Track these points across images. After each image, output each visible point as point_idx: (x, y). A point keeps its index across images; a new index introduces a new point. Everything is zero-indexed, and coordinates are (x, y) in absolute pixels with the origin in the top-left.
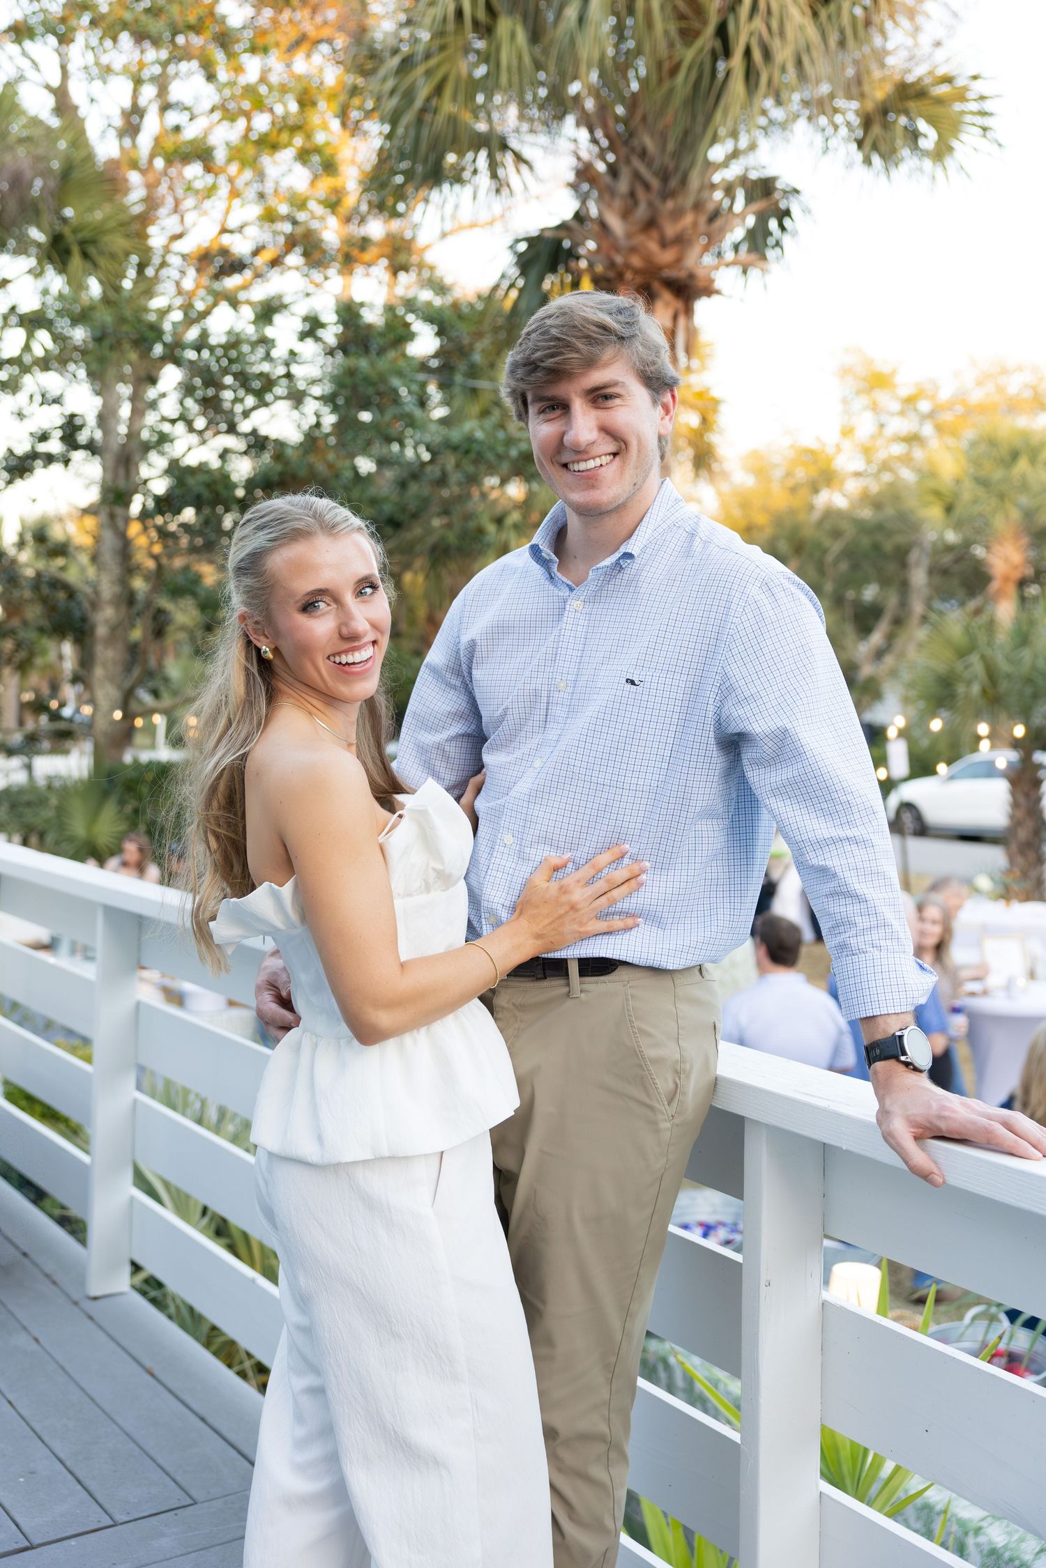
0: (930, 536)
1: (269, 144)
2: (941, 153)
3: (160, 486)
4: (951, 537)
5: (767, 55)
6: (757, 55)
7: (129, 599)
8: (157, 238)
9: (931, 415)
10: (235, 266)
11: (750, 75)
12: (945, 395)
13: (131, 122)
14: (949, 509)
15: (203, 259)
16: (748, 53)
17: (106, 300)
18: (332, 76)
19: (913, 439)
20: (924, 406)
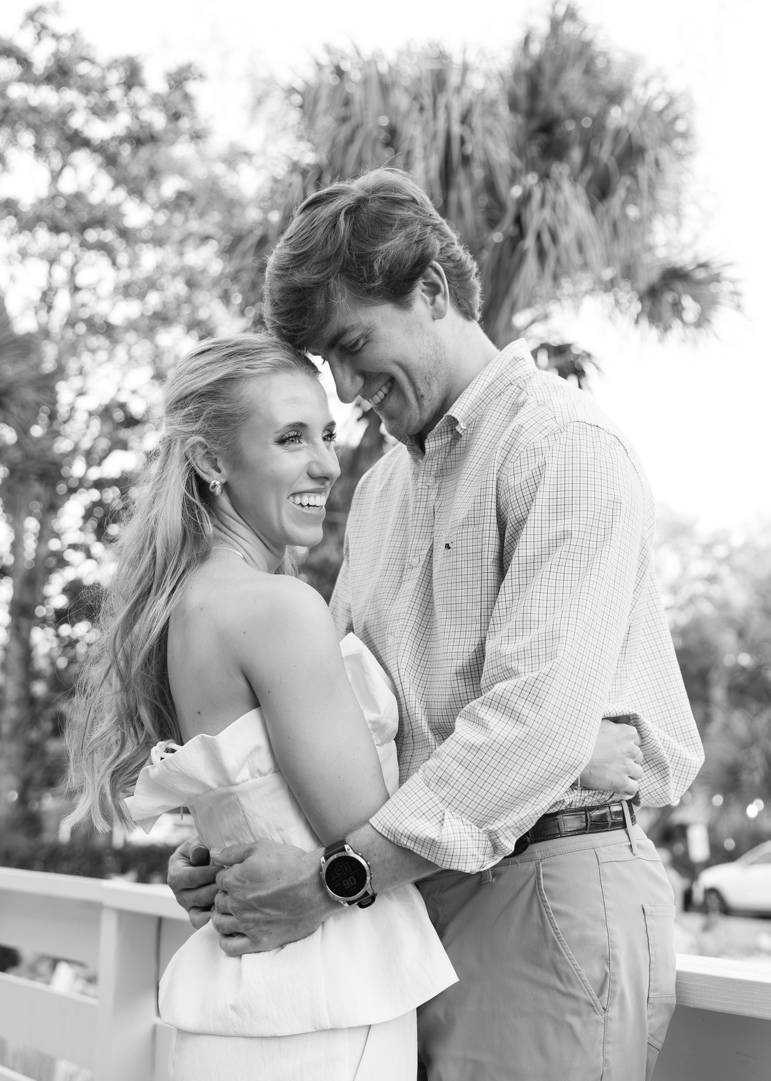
0: (728, 660)
1: (162, 318)
2: (702, 321)
3: (60, 601)
4: (746, 660)
5: (554, 238)
6: (546, 239)
7: (30, 701)
8: (65, 393)
9: (727, 560)
10: (131, 422)
11: (542, 254)
12: (737, 541)
13: (46, 299)
14: (741, 634)
15: (105, 413)
16: (539, 237)
17: (19, 444)
18: (216, 267)
19: (712, 579)
20: (720, 551)
